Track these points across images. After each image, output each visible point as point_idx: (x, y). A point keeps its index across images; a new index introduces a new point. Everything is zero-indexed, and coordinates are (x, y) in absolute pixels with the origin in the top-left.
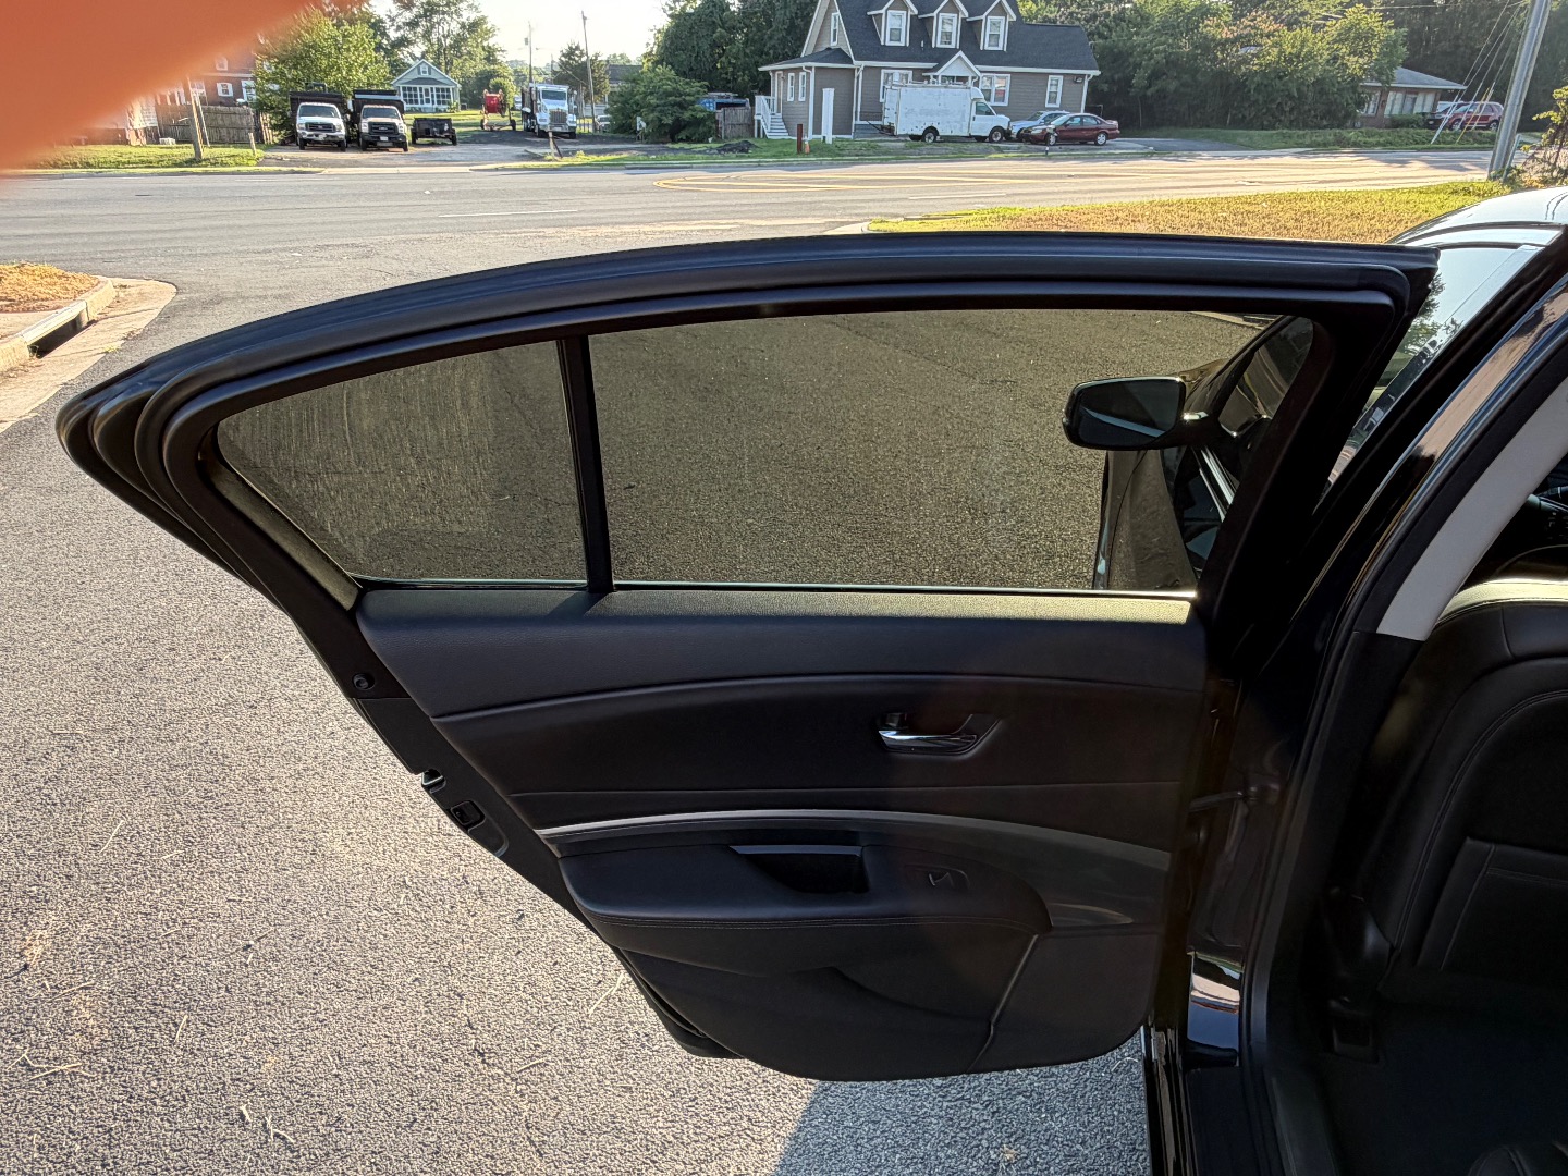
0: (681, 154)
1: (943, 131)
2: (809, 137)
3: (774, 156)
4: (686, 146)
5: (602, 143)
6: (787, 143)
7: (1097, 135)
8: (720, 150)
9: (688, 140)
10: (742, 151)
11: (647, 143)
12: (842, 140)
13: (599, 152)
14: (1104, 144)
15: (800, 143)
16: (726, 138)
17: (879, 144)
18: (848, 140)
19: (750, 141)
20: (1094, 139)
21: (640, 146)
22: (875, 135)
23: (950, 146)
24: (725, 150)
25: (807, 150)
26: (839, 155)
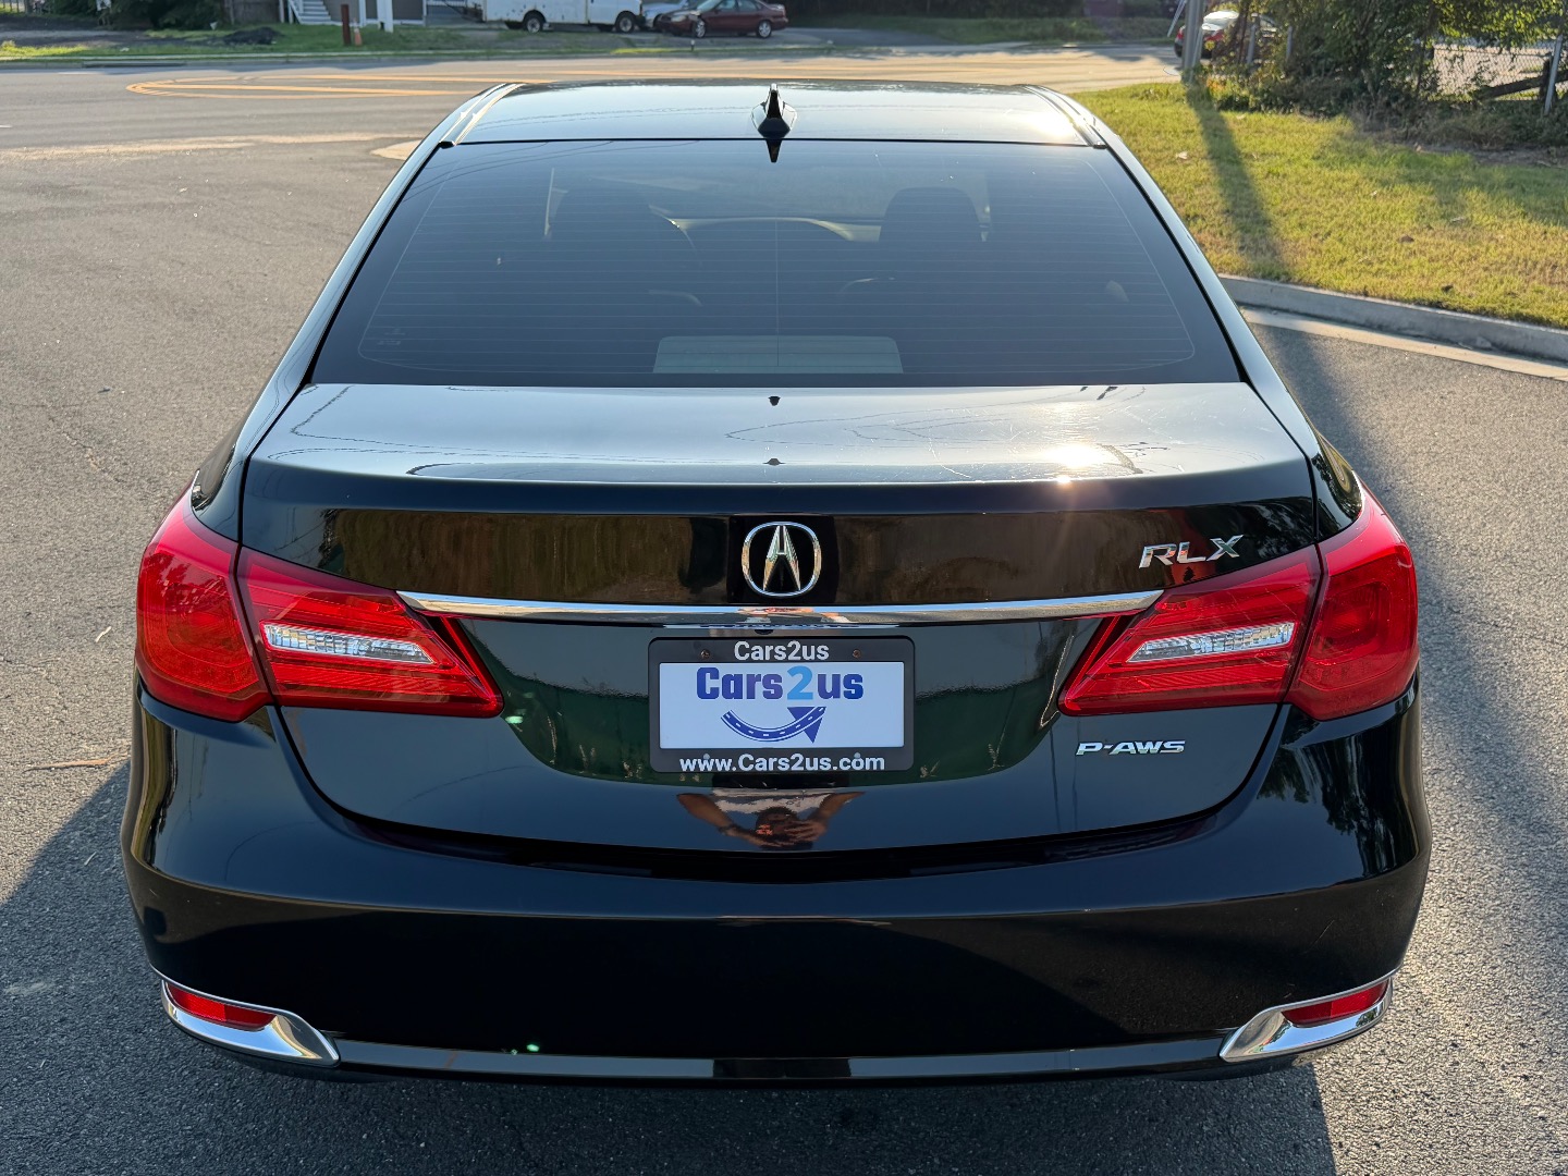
0: (168, 46)
1: (552, 16)
2: (361, 22)
3: (311, 49)
4: (177, 34)
5: (40, 28)
6: (331, 30)
7: (760, 23)
8: (228, 41)
9: (179, 25)
10: (262, 42)
11: (115, 29)
12: (409, 27)
13: (38, 43)
14: (769, 36)
15: (347, 31)
16: (237, 22)
17: (463, 33)
18: (417, 27)
19: (274, 27)
20: (757, 30)
21: (103, 33)
22: (455, 21)
23: (563, 38)
24: (236, 41)
25: (358, 40)
26: (405, 48)
